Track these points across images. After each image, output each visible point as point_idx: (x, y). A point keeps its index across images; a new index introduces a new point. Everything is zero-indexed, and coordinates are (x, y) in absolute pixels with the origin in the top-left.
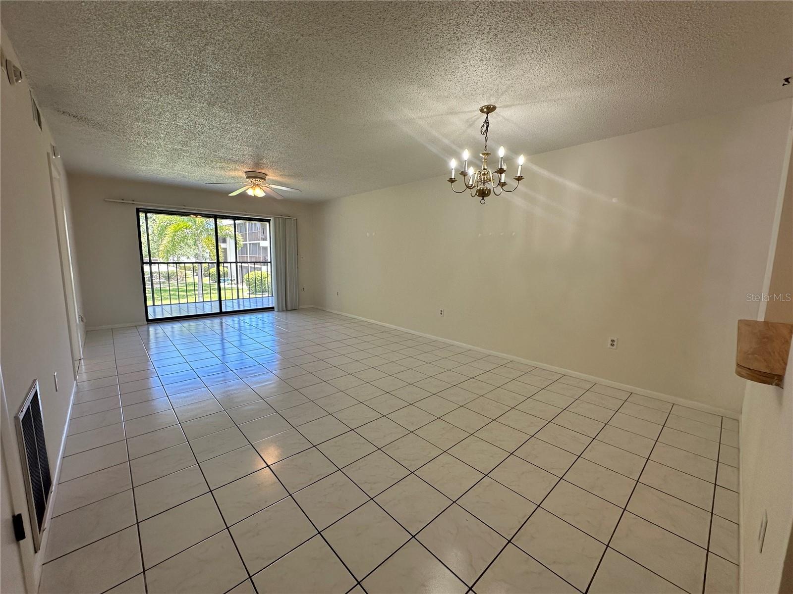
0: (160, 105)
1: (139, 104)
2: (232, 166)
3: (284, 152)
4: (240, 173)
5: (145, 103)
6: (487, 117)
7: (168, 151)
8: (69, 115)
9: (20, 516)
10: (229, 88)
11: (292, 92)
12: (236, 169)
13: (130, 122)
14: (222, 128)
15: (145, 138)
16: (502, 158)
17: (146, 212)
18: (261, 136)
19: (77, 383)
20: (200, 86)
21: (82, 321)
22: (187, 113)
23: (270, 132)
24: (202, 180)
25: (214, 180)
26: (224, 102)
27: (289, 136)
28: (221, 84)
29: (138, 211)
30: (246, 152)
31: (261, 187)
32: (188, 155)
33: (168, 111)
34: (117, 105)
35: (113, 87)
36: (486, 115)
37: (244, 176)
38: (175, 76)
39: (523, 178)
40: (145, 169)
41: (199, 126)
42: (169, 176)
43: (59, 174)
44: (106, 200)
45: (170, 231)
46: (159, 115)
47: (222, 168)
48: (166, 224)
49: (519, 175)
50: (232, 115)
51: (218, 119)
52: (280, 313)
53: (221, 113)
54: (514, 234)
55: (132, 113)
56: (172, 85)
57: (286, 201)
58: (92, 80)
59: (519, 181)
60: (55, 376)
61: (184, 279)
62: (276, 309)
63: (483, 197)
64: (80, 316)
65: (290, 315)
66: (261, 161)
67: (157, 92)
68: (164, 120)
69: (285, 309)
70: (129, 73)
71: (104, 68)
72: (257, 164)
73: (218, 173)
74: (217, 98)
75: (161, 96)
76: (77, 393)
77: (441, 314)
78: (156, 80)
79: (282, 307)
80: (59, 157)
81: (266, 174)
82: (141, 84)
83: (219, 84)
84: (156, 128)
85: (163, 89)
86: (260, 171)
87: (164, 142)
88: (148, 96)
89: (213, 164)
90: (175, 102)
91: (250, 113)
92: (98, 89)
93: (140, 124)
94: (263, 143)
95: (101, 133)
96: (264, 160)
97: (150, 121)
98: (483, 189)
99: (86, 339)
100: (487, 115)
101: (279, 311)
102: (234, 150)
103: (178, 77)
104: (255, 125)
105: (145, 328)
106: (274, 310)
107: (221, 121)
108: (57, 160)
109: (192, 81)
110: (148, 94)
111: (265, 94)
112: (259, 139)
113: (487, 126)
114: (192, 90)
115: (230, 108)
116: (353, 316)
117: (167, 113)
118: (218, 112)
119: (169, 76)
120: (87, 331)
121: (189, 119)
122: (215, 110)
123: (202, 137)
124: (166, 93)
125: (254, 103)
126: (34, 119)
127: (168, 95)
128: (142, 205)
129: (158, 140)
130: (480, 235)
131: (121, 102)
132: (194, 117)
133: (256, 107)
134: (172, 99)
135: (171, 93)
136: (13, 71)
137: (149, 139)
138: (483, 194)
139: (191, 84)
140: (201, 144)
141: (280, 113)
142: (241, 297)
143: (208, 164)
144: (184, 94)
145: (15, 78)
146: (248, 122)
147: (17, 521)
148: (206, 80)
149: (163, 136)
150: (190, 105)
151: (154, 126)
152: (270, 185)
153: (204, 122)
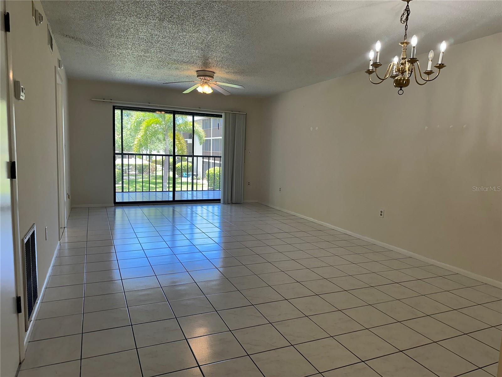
0: (126, 24)
1: (113, 25)
2: (185, 66)
3: (225, 52)
4: (192, 72)
5: (117, 24)
6: (408, 6)
7: (135, 58)
8: (70, 37)
9: (20, 297)
10: (173, 7)
11: (220, 4)
12: (188, 69)
13: (107, 38)
14: (172, 37)
15: (118, 49)
16: (414, 47)
17: (122, 109)
18: (204, 41)
19: (60, 243)
20: (152, 8)
21: (69, 198)
22: (145, 28)
23: (210, 36)
24: (163, 80)
25: (172, 79)
26: (171, 17)
27: (226, 38)
28: (166, 5)
29: (114, 108)
30: (194, 54)
31: (210, 85)
32: (150, 59)
33: (132, 28)
34: (99, 28)
35: (96, 16)
36: (406, 3)
37: (196, 74)
38: (134, 4)
39: (445, 66)
40: (120, 73)
41: (155, 37)
42: (137, 77)
43: (62, 81)
44: (92, 99)
45: (143, 126)
46: (126, 31)
47: (177, 69)
48: (140, 119)
49: (440, 63)
50: (178, 26)
51: (168, 31)
52: (226, 206)
53: (169, 26)
54: (464, 126)
55: (108, 32)
56: (133, 10)
57: (233, 96)
58: (83, 13)
59: (440, 69)
60: (46, 228)
61: (155, 172)
62: (222, 201)
63: (401, 87)
64: (67, 194)
65: (234, 207)
66: (207, 61)
67: (124, 16)
68: (130, 35)
69: (230, 201)
70: (105, 6)
71: (90, 5)
72: (206, 63)
73: (175, 73)
74: (165, 15)
75: (126, 18)
76: (60, 250)
77: (381, 215)
78: (122, 8)
79: (228, 199)
80: (62, 68)
81: (214, 72)
82: (113, 12)
83: (165, 5)
84: (125, 41)
85: (127, 13)
86: (208, 70)
87: (132, 51)
88: (118, 19)
89: (170, 65)
90: (136, 21)
91: (191, 23)
92: (87, 18)
93: (114, 39)
94: (206, 46)
95: (89, 48)
96: (210, 60)
97: (121, 36)
98: (401, 79)
99: (70, 213)
100: (408, 3)
101: (224, 203)
102: (184, 53)
103: (137, 4)
104: (196, 32)
105: (113, 209)
106: (220, 203)
107: (170, 31)
108: (61, 71)
109: (146, 6)
110: (118, 18)
111: (200, 8)
112: (202, 43)
113: (408, 15)
114: (147, 12)
115: (176, 21)
116: (293, 213)
117: (132, 30)
118: (167, 25)
119: (130, 4)
120: (72, 208)
121: (147, 32)
122: (165, 24)
123: (158, 45)
124: (130, 16)
125: (193, 15)
126: (48, 45)
127: (131, 17)
128: (119, 103)
129: (127, 50)
130: (426, 127)
131: (101, 25)
132: (151, 30)
133: (194, 18)
134: (134, 19)
135: (133, 16)
136: (38, 17)
137: (121, 49)
138: (401, 84)
139: (146, 7)
140: (158, 50)
141: (214, 21)
142: (195, 189)
143: (165, 66)
144: (141, 15)
145: (39, 21)
146: (191, 30)
147: (18, 299)
148: (156, 4)
149: (130, 46)
150: (147, 22)
151: (123, 39)
152: (217, 83)
153: (158, 33)
